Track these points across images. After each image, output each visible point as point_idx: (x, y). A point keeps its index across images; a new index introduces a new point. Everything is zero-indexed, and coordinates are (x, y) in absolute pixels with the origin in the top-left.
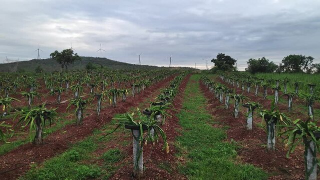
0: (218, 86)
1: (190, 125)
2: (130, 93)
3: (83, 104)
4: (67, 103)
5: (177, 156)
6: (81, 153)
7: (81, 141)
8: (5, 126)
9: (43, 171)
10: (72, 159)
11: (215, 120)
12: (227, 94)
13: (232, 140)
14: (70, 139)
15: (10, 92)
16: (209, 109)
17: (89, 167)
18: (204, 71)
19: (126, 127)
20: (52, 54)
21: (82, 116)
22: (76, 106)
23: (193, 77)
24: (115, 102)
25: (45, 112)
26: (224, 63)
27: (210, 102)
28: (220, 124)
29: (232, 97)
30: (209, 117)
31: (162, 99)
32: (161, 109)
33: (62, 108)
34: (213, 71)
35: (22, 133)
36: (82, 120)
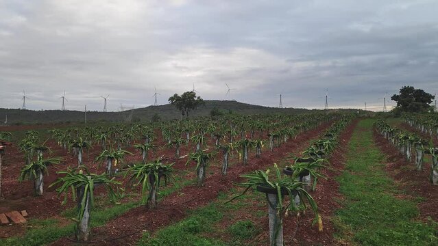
0: (402, 136)
1: (358, 194)
2: (267, 145)
3: (206, 159)
4: (186, 158)
5: (335, 237)
6: (203, 222)
7: (202, 207)
8: (115, 182)
9: (156, 242)
10: (190, 230)
11: (399, 188)
12: (418, 147)
13: (429, 218)
14: (189, 203)
15: (123, 145)
16: (388, 170)
17: (211, 242)
18: (380, 114)
19: (259, 189)
20: (171, 99)
21: (204, 174)
22: (197, 162)
23: (361, 123)
24: (246, 157)
25: (160, 168)
26: (413, 100)
27: (390, 160)
28: (408, 194)
29: (428, 152)
30: (389, 182)
31: (312, 154)
32: (309, 167)
33: (180, 165)
34: (395, 114)
35: (135, 194)
36: (204, 180)
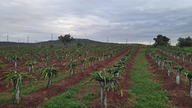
0: (157, 56)
1: (138, 80)
2: (102, 59)
3: (74, 65)
4: (66, 65)
5: (129, 99)
6: (72, 94)
7: (72, 87)
8: (32, 77)
9: (51, 103)
10: (67, 97)
11: (155, 77)
12: (163, 61)
13: (165, 90)
14: (66, 85)
15: (36, 59)
16: (151, 70)
17: (76, 102)
18: (148, 46)
19: (97, 80)
20: (59, 38)
21: (73, 72)
22: (70, 67)
23: (141, 50)
24: (92, 65)
25: (53, 70)
26: (162, 41)
27: (152, 66)
28: (158, 80)
29: (166, 63)
30: (151, 75)
31: (120, 63)
32: (118, 69)
33: (62, 68)
34: (155, 46)
35: (42, 81)
36: (73, 75)
